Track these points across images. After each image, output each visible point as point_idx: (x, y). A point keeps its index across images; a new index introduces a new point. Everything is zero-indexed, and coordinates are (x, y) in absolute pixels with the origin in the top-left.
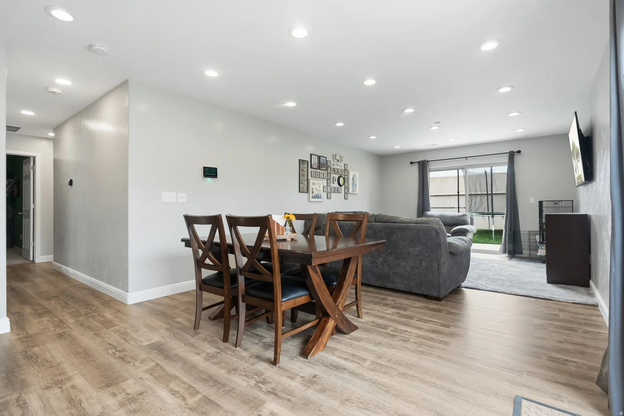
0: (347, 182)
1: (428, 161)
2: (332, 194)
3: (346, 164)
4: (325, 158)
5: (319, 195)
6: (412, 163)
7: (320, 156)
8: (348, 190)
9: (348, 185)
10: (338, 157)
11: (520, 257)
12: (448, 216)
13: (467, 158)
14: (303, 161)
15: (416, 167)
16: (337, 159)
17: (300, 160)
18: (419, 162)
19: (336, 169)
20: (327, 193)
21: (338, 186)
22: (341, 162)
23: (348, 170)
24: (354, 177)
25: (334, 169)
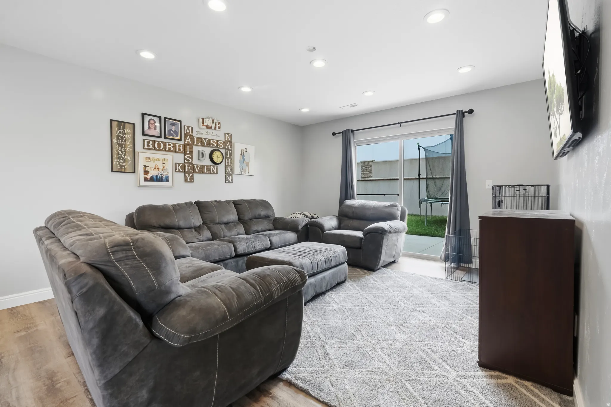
0: (230, 158)
1: (353, 131)
2: (195, 175)
3: (228, 134)
4: (179, 123)
5: (164, 177)
6: (334, 134)
7: (165, 118)
8: (232, 170)
9: (231, 163)
10: (208, 122)
11: (468, 267)
12: (370, 206)
13: (402, 124)
14: (122, 124)
15: (339, 140)
16: (205, 124)
17: (112, 121)
18: (342, 133)
19: (205, 139)
20: (185, 174)
21: (210, 163)
22: (215, 129)
23: (233, 142)
24: (245, 152)
25: (200, 140)
